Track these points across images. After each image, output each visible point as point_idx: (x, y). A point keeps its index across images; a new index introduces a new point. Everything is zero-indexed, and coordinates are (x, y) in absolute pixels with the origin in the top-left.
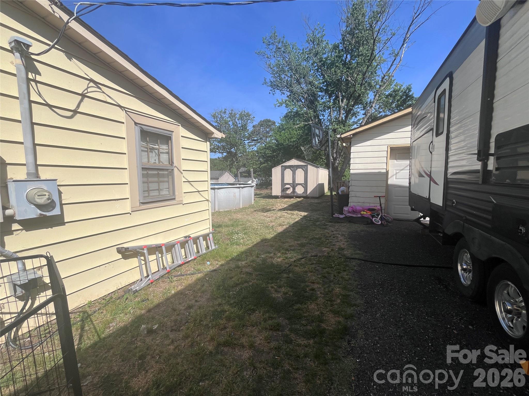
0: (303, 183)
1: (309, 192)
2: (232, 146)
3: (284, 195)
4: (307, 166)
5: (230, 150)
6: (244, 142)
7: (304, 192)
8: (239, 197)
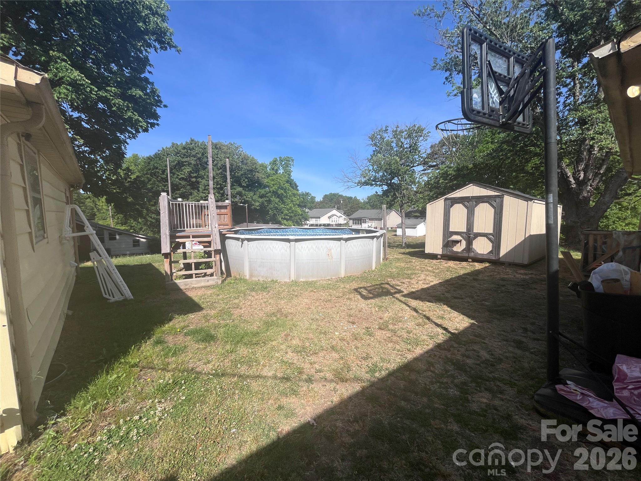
0: (491, 232)
1: (503, 252)
2: (394, 174)
3: (448, 253)
4: (501, 197)
5: (391, 182)
6: (414, 170)
7: (491, 252)
8: (339, 257)
